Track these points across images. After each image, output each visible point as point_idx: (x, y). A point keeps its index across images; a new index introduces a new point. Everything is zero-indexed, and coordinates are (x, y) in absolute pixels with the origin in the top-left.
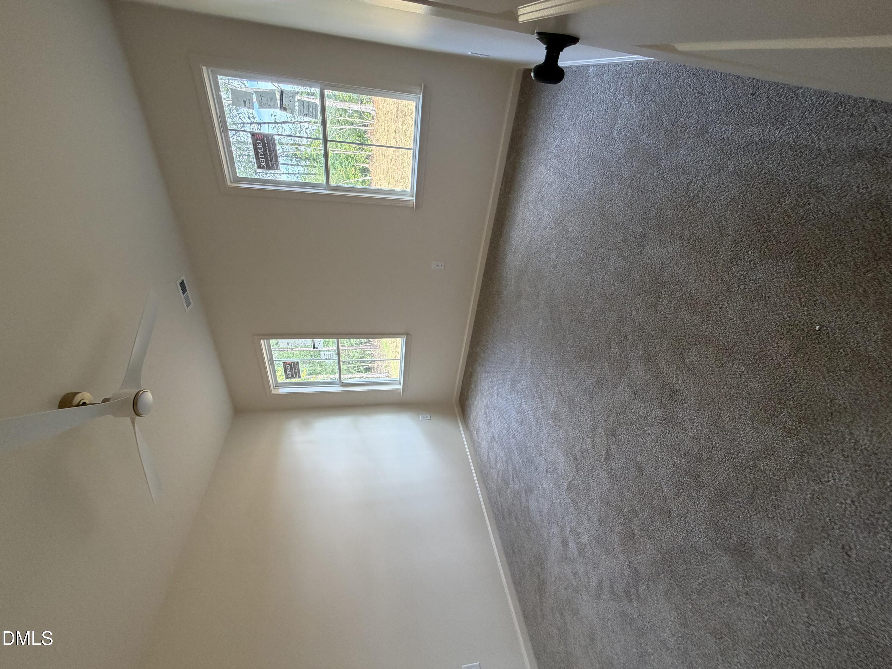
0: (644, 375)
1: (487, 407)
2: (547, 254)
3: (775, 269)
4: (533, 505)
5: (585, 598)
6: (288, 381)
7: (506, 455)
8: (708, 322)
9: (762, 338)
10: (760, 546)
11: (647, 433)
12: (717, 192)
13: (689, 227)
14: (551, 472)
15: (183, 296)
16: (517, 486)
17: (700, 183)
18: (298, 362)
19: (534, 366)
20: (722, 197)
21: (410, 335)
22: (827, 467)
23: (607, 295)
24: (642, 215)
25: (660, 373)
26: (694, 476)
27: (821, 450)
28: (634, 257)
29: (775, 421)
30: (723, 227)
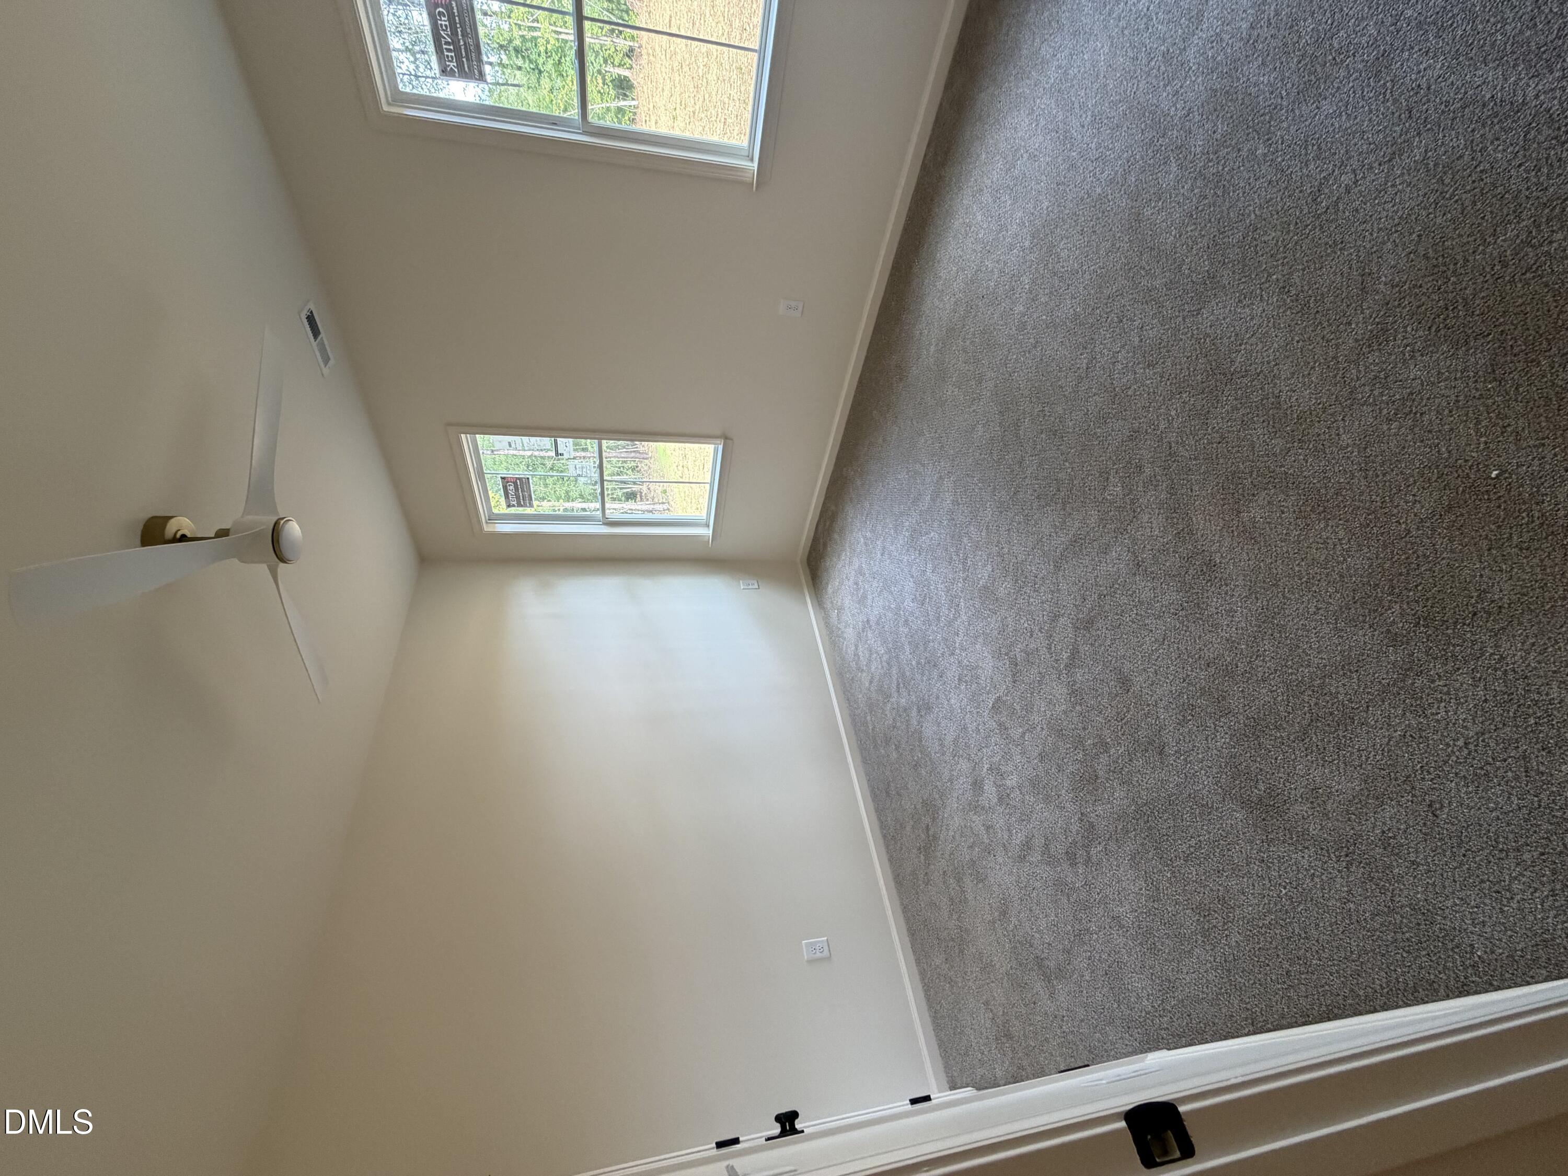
0: (1161, 534)
1: (860, 572)
3: (1448, 363)
4: (929, 730)
6: (512, 510)
7: (889, 651)
8: (1300, 451)
9: (1390, 486)
11: (1148, 629)
12: (1377, 201)
13: (1304, 270)
14: (966, 682)
15: (314, 344)
16: (904, 700)
17: (1346, 179)
18: (528, 478)
19: (956, 507)
20: (1385, 213)
21: (732, 440)
22: (1441, 693)
23: (1117, 389)
24: (1214, 236)
25: (1191, 533)
26: (1216, 697)
27: (1439, 668)
28: (1184, 319)
29: (1375, 621)
30: (1369, 274)
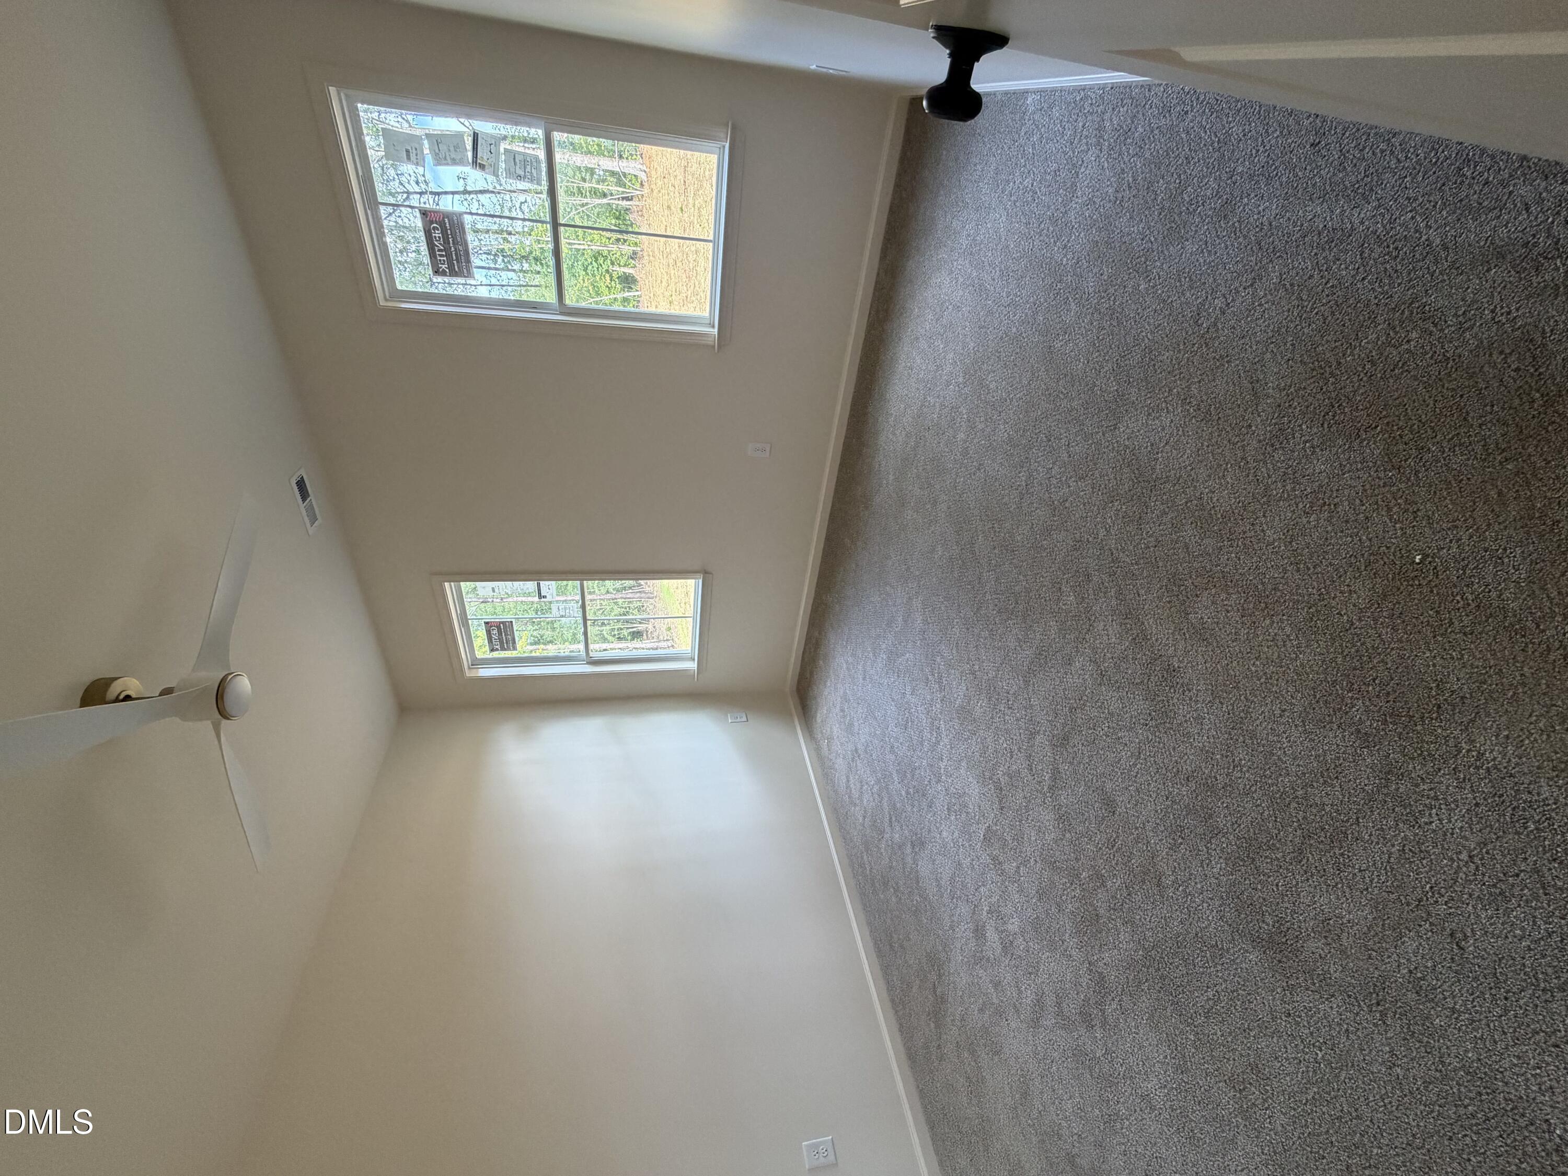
0: (1118, 641)
1: (845, 699)
2: (951, 431)
3: (1347, 456)
4: (924, 869)
5: (1013, 1025)
6: (496, 654)
7: (878, 781)
8: (1231, 549)
9: (1323, 578)
10: (1312, 935)
11: (1122, 743)
13: (1200, 382)
14: (955, 811)
15: (302, 506)
16: (897, 836)
17: (1219, 303)
18: (511, 622)
19: (926, 627)
20: (1258, 329)
21: (711, 573)
22: (1428, 798)
23: (1056, 502)
24: (1117, 360)
25: (1145, 639)
26: (1203, 815)
27: (1420, 770)
28: (1104, 435)
29: (1342, 721)
30: (1258, 381)
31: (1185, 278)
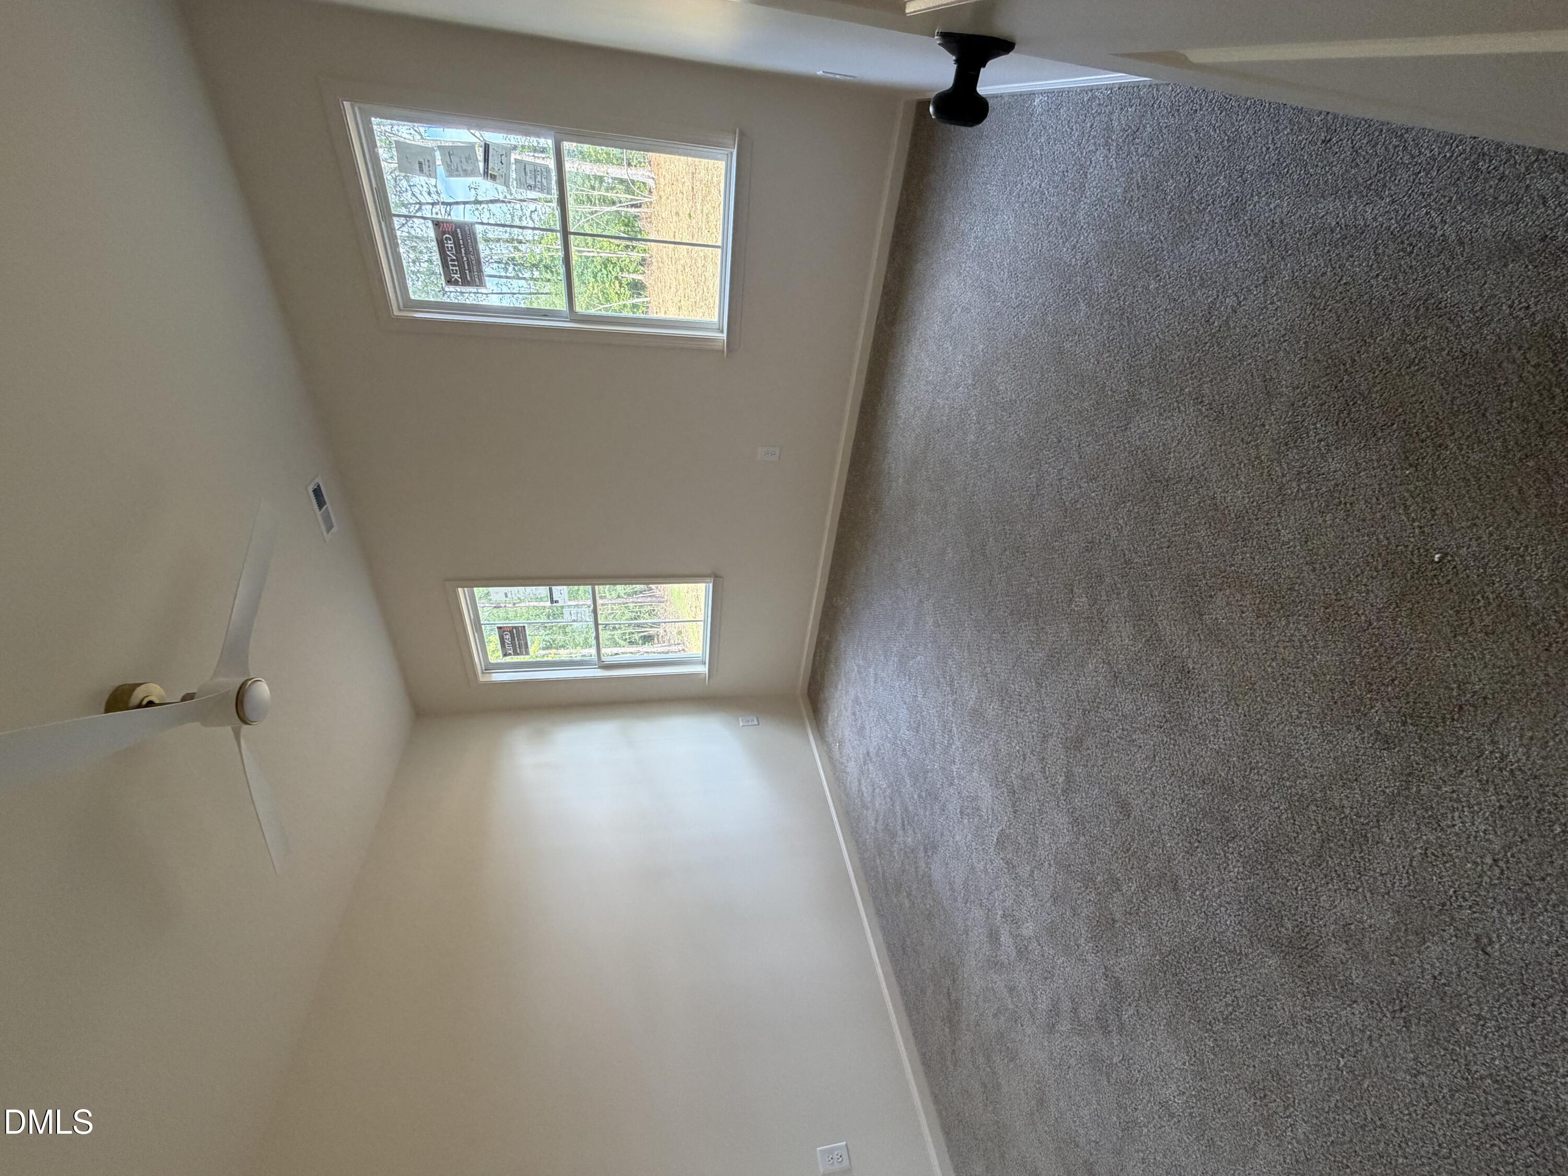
0: (1131, 643)
1: (856, 701)
2: (960, 432)
3: (1363, 455)
4: (937, 873)
5: (1029, 1031)
6: (508, 659)
7: (890, 785)
8: (1245, 549)
9: (1339, 577)
10: (1333, 939)
11: (1136, 745)
12: (1261, 317)
13: (1211, 381)
14: (968, 815)
15: (318, 513)
16: (910, 839)
17: (1231, 301)
18: (524, 627)
19: (938, 629)
20: (1271, 327)
21: (721, 577)
22: (1451, 801)
23: (1067, 504)
24: (1128, 360)
25: (1160, 640)
26: (1219, 818)
27: (1441, 772)
28: (1115, 435)
29: (1361, 722)
30: (1271, 380)
31: (1196, 277)
